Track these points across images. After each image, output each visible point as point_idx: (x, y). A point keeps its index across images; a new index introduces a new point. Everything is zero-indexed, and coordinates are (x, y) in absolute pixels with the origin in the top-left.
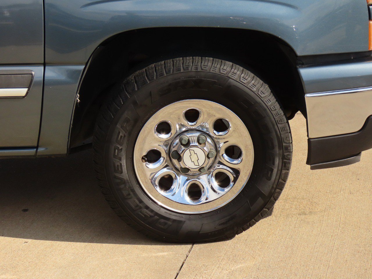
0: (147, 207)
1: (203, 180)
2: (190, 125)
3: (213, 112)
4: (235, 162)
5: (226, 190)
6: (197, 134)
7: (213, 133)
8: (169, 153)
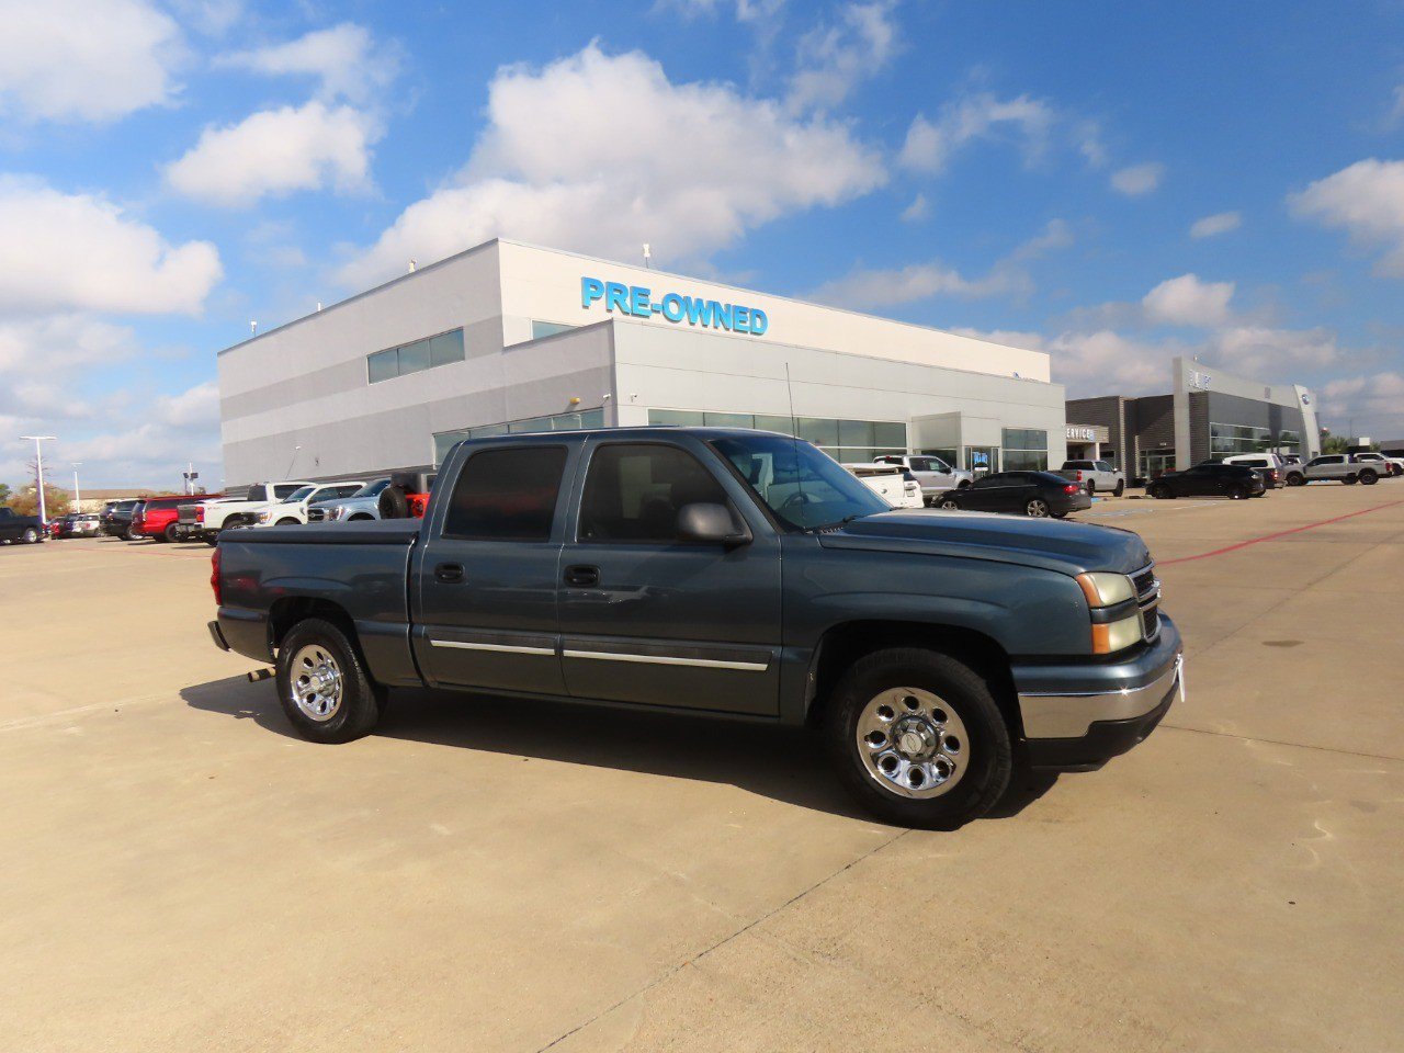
1: (925, 767)
2: (910, 711)
4: (956, 753)
5: (947, 778)
6: (917, 721)
7: (933, 721)
8: (891, 736)
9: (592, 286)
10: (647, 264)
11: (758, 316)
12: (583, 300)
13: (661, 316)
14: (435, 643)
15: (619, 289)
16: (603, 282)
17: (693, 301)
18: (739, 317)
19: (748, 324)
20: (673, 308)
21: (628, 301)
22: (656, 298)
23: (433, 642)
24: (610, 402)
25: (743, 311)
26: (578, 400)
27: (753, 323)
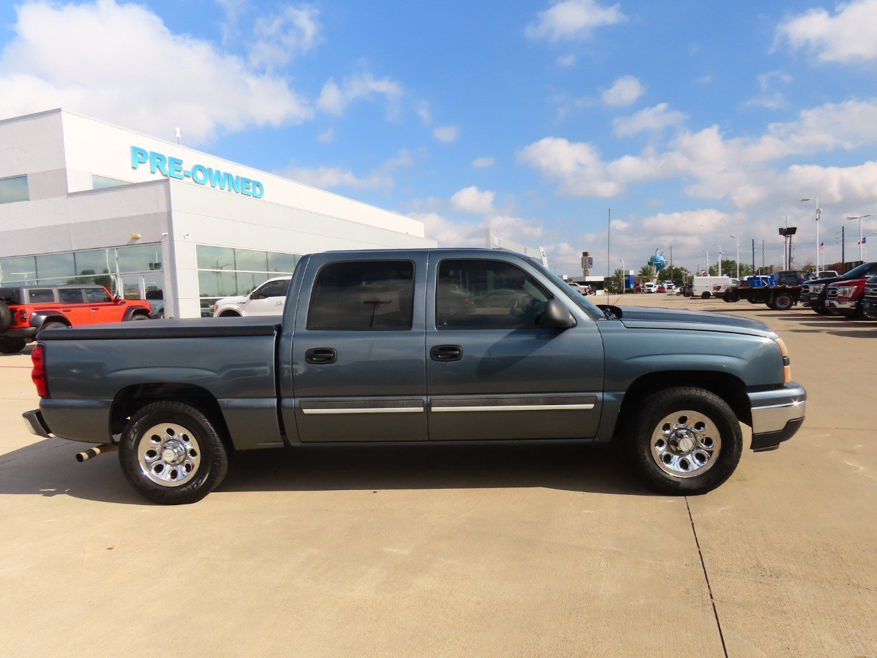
0: (659, 473)
1: (689, 457)
2: (682, 426)
3: (696, 418)
4: (710, 447)
5: (705, 463)
6: (685, 431)
7: (695, 430)
8: (668, 442)
9: (139, 154)
10: (178, 141)
11: (258, 186)
12: (132, 162)
13: (191, 180)
14: (306, 411)
15: (160, 158)
16: (148, 151)
17: (213, 171)
18: (245, 185)
19: (251, 190)
20: (200, 175)
21: (167, 166)
22: (187, 166)
23: (304, 410)
24: (167, 239)
25: (248, 181)
26: (139, 236)
27: (254, 189)
